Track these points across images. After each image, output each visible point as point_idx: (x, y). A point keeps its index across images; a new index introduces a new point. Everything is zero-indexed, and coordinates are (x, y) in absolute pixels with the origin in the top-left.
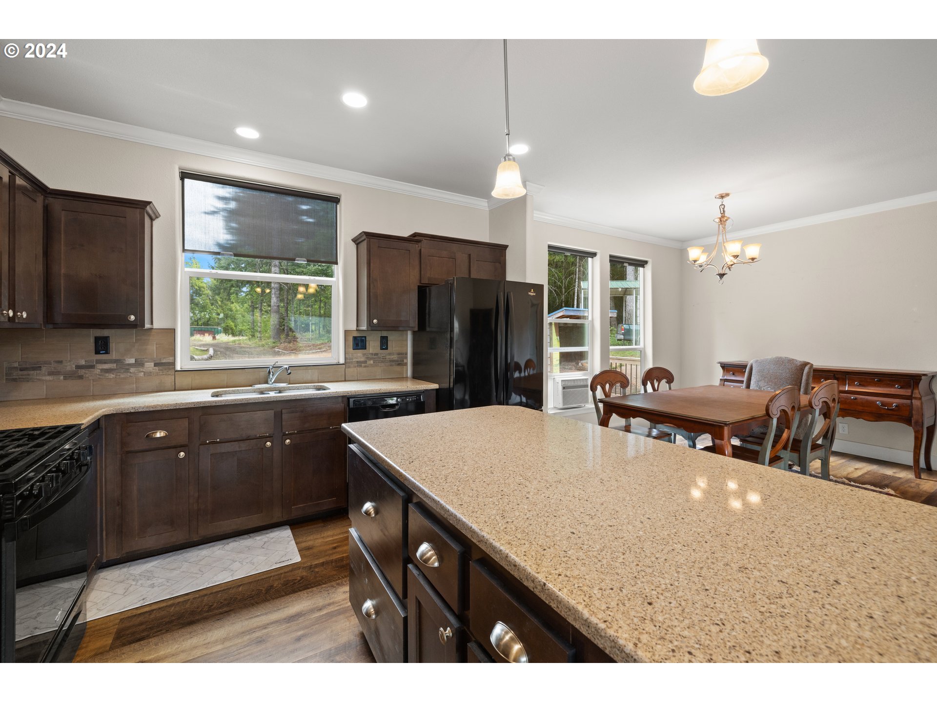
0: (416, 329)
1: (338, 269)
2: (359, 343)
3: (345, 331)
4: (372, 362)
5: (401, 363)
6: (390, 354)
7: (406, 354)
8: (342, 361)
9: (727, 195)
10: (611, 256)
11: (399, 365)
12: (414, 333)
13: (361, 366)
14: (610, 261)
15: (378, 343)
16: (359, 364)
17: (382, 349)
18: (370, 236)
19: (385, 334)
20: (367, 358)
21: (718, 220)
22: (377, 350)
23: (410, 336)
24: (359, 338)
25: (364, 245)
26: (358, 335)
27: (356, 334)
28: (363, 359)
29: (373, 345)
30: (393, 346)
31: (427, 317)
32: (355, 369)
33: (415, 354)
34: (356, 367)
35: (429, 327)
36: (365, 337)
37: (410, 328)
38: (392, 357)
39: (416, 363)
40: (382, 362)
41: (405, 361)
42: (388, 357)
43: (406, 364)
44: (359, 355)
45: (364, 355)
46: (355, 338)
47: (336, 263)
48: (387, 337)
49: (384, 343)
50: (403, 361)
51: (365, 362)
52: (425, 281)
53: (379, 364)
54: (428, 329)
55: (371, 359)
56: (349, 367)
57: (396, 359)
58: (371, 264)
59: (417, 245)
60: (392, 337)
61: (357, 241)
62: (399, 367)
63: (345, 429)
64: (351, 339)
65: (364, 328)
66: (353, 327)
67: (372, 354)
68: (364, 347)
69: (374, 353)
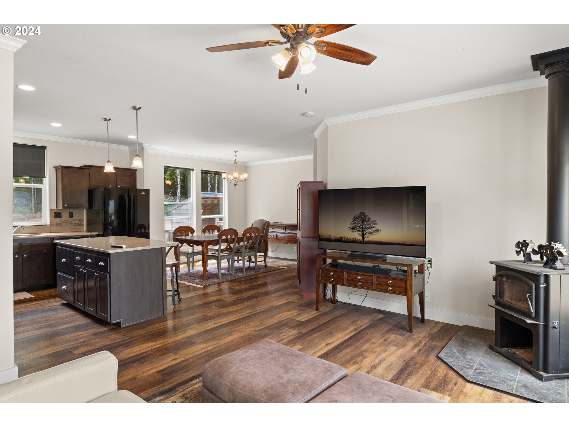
0: (88, 208)
1: (46, 181)
2: (57, 215)
3: (50, 210)
4: (64, 224)
5: (81, 224)
6: (74, 220)
7: (83, 220)
8: (48, 223)
9: (237, 151)
10: (202, 170)
11: (79, 225)
12: (87, 210)
13: (59, 226)
14: (202, 173)
15: (68, 215)
16: (58, 225)
17: (70, 218)
18: (63, 167)
19: (71, 211)
20: (62, 222)
21: (234, 162)
22: (68, 218)
23: (85, 211)
24: (58, 213)
25: (60, 171)
26: (57, 211)
27: (56, 211)
28: (60, 223)
29: (65, 216)
30: (76, 216)
31: (94, 202)
32: (56, 227)
33: (88, 220)
34: (56, 226)
35: (94, 207)
36: (61, 212)
37: (85, 208)
38: (76, 221)
39: (88, 225)
40: (70, 224)
41: (83, 223)
42: (73, 221)
43: (83, 225)
44: (58, 220)
45: (60, 220)
46: (55, 213)
47: (45, 178)
48: (73, 212)
49: (71, 215)
50: (82, 223)
51: (61, 224)
52: (92, 187)
53: (69, 225)
54: (94, 208)
55: (64, 222)
56: (52, 226)
57: (78, 222)
58: (64, 180)
59: (88, 171)
60: (75, 212)
61: (56, 168)
62: (79, 226)
63: (55, 242)
64: (53, 213)
65: (60, 208)
66: (54, 207)
67: (65, 220)
68: (60, 217)
69: (65, 219)
